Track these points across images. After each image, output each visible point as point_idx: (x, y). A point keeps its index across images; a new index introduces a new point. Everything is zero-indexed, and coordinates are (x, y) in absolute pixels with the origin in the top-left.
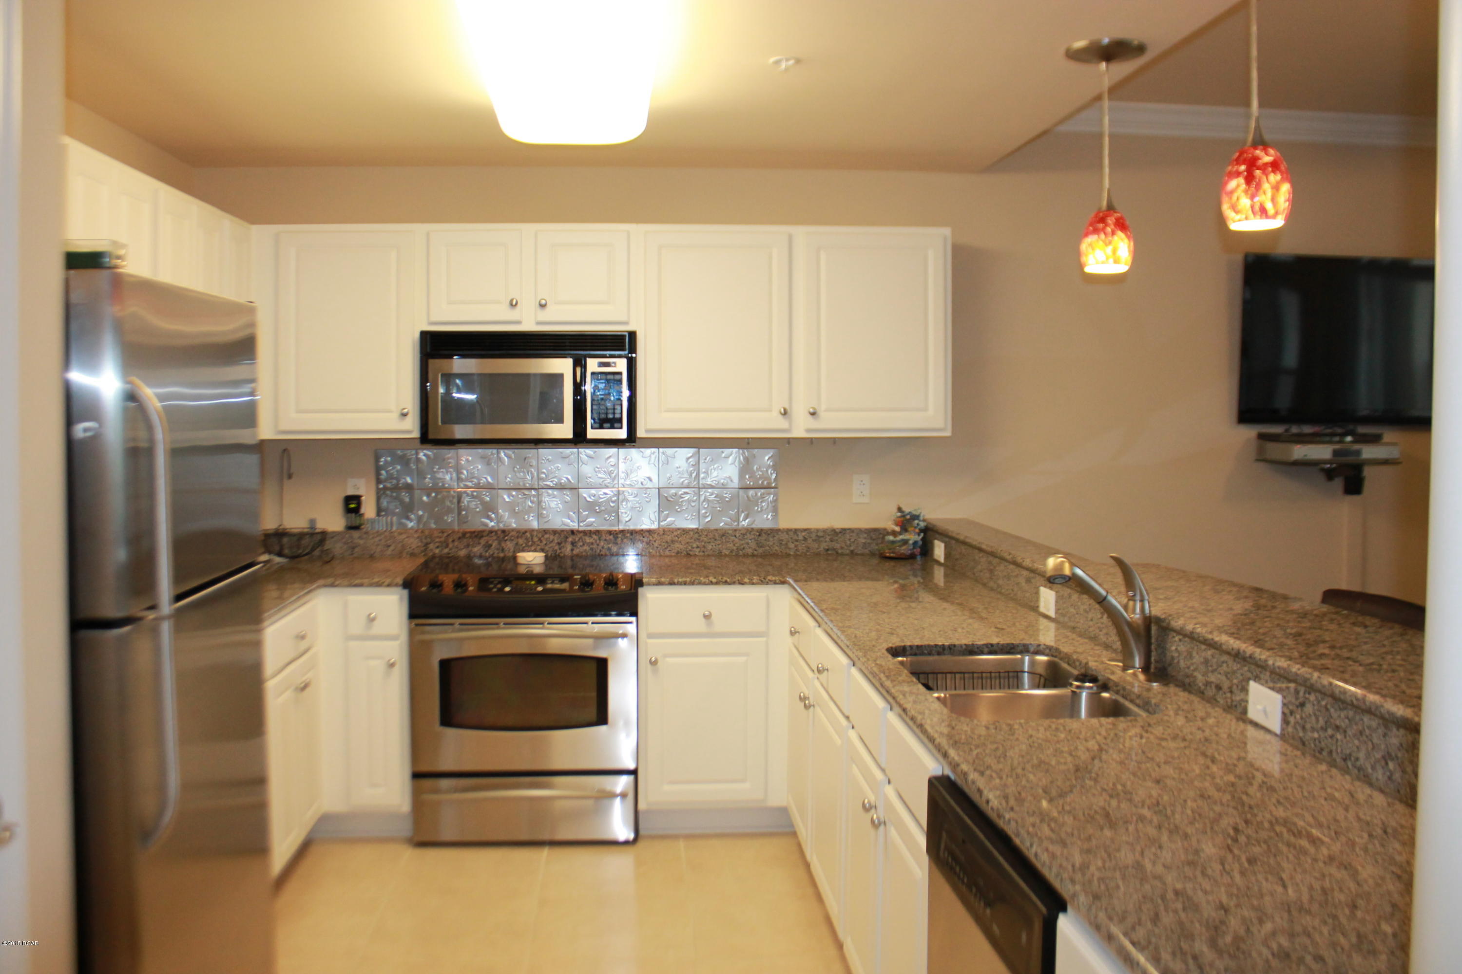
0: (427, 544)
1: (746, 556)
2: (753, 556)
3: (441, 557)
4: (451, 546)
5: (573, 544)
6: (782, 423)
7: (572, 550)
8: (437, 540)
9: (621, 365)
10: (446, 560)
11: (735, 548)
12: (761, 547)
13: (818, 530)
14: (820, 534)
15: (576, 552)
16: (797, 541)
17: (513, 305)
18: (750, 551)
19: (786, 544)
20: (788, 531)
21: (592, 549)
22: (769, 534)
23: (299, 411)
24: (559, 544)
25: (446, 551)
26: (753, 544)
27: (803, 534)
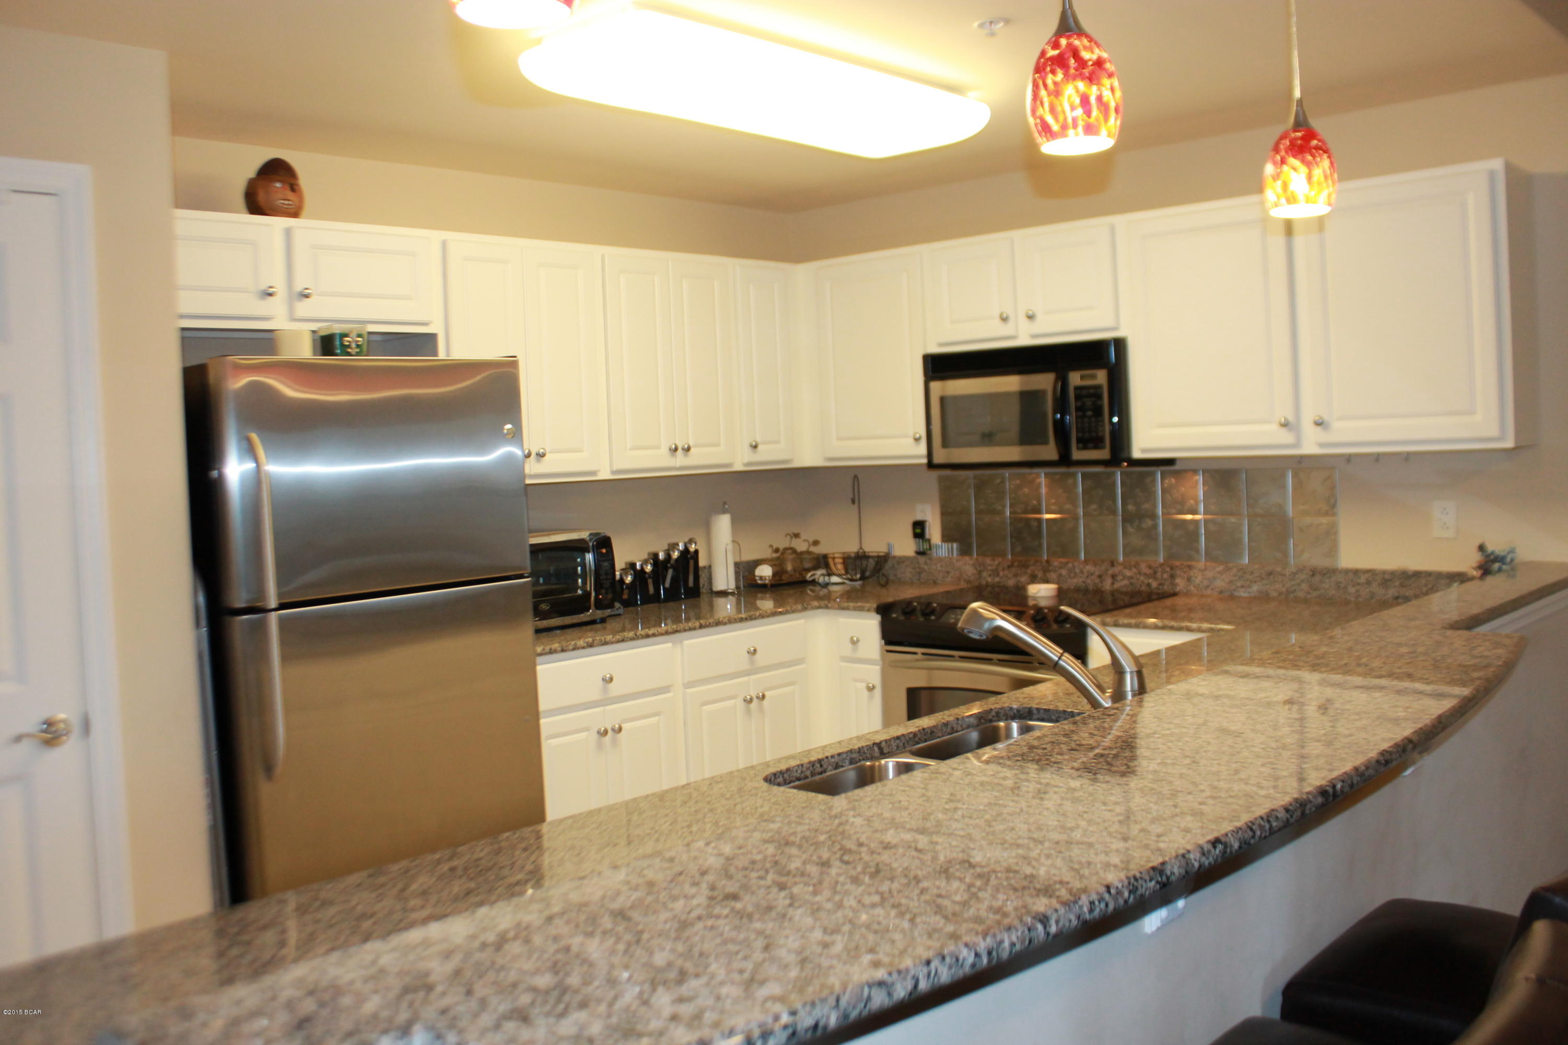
0: (980, 572)
1: (1297, 600)
2: (1306, 601)
3: (993, 586)
4: (1001, 574)
5: (1113, 577)
6: (1286, 437)
7: (1113, 584)
8: (989, 568)
9: (1101, 377)
10: (997, 590)
11: (1284, 590)
12: (1316, 589)
13: (1384, 572)
14: (1387, 577)
15: (1117, 585)
16: (1359, 584)
17: (1004, 319)
18: (1301, 594)
19: (1346, 588)
20: (1347, 571)
21: (1132, 584)
22: (1324, 574)
23: (839, 439)
24: (1100, 576)
25: (997, 580)
26: (1304, 586)
27: (1367, 575)
